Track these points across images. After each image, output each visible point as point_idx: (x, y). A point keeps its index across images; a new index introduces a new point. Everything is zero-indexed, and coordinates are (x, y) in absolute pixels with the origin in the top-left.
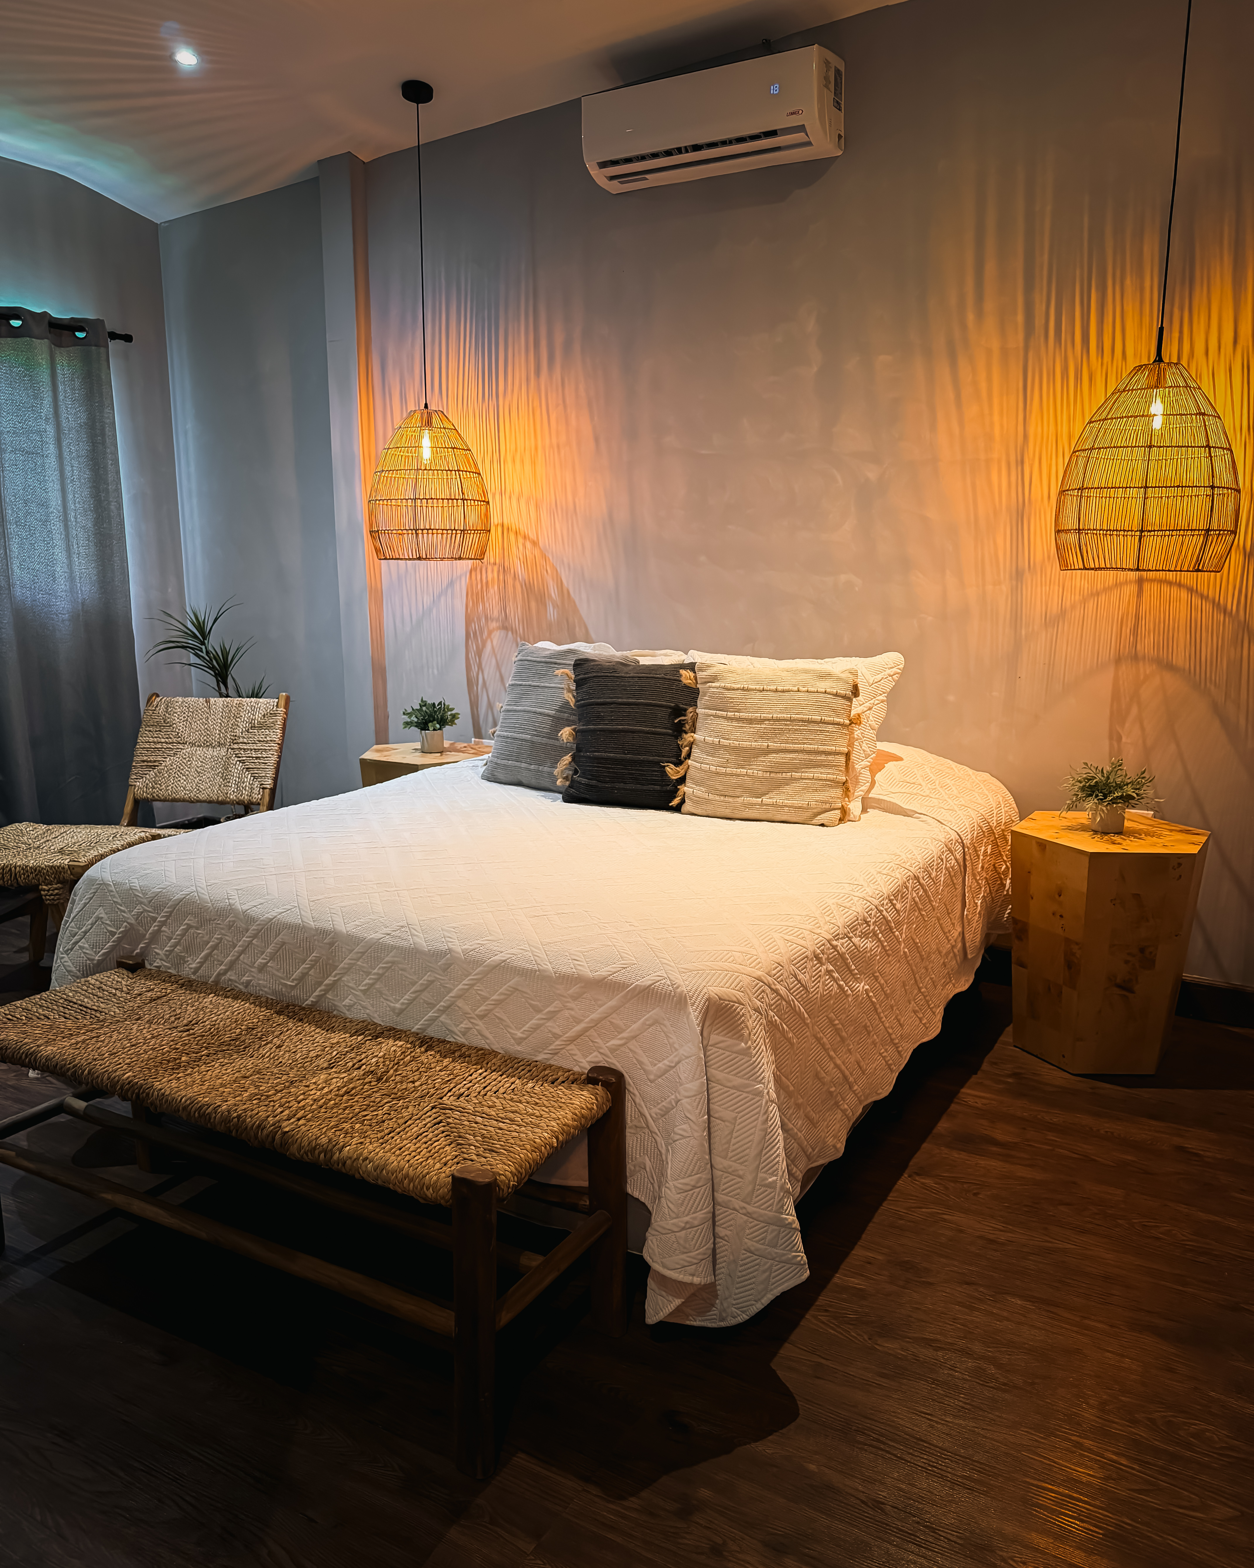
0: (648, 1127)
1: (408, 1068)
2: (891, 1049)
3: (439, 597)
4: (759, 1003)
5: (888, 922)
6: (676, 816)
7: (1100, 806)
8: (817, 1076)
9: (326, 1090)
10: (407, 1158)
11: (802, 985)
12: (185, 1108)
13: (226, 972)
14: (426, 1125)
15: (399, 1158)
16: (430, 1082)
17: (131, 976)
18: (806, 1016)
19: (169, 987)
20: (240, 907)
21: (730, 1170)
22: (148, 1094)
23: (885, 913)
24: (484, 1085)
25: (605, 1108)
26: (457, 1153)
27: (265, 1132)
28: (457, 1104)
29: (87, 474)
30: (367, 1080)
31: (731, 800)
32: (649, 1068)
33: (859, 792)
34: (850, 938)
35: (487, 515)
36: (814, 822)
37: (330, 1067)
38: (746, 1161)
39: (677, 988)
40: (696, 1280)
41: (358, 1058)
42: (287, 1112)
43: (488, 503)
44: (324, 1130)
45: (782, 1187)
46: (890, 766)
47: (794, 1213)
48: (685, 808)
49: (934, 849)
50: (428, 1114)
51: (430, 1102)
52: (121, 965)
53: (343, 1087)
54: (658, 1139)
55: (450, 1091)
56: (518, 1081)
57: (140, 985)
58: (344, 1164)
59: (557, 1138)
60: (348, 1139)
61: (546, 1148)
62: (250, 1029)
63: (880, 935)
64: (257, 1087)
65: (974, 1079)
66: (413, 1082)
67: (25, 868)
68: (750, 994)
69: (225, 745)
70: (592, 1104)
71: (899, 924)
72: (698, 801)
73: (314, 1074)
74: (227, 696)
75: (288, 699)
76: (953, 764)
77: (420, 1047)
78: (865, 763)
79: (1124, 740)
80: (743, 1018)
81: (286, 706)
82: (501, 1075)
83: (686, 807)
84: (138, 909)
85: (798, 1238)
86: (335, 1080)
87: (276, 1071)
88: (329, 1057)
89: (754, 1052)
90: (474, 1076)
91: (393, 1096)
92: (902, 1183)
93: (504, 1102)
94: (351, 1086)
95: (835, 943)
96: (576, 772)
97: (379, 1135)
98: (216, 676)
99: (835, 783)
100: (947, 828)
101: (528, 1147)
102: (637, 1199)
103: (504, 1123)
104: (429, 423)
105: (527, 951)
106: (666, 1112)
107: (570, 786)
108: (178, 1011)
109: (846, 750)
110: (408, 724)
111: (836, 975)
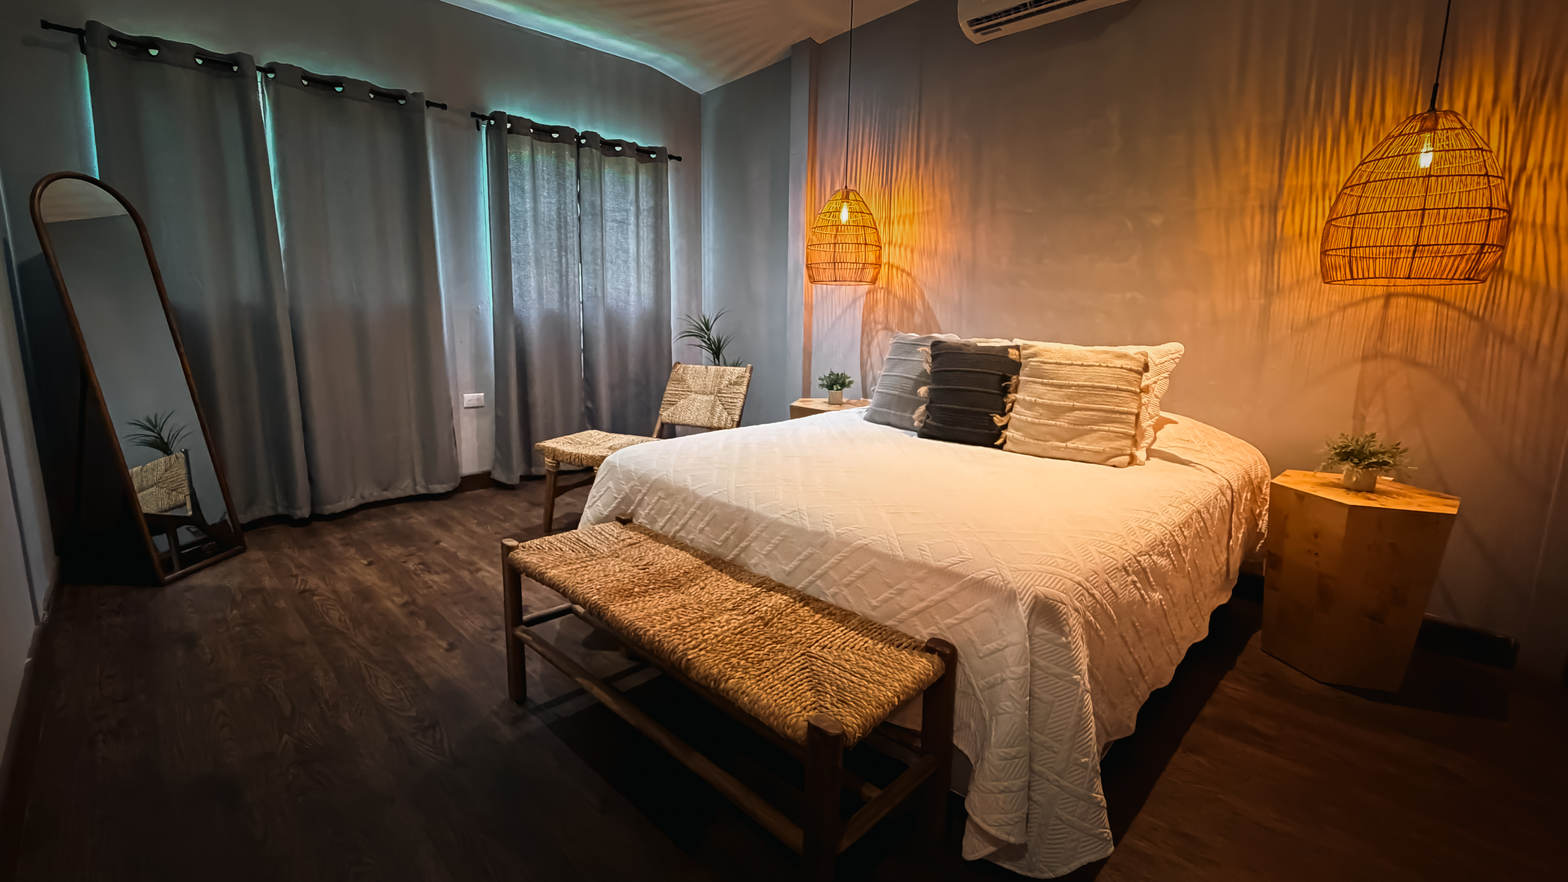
0: (975, 695)
1: (789, 618)
2: (1173, 648)
3: (846, 309)
4: (1078, 604)
5: (1178, 545)
6: (999, 451)
7: (1355, 469)
8: (1120, 669)
9: (726, 628)
10: (775, 697)
11: (1113, 592)
12: (626, 628)
13: (679, 531)
14: (795, 668)
15: (770, 696)
16: (803, 632)
17: (622, 527)
18: (1115, 618)
19: (643, 537)
20: (691, 488)
21: (1046, 745)
22: (605, 613)
23: (1176, 537)
24: (843, 641)
25: (940, 675)
26: (814, 699)
27: (676, 657)
28: (820, 654)
29: (652, 236)
30: (757, 624)
31: (1042, 443)
32: (979, 647)
33: (1144, 444)
34: (1150, 556)
35: (879, 257)
36: (1107, 463)
37: (733, 609)
38: (1061, 740)
39: (1009, 583)
40: (1012, 840)
41: (754, 605)
42: (694, 642)
43: (881, 247)
44: (717, 662)
45: (1094, 768)
46: (1168, 427)
47: (1101, 791)
48: (1005, 447)
49: (1212, 491)
50: (798, 659)
51: (801, 650)
52: (618, 519)
53: (739, 627)
54: (983, 707)
55: (817, 641)
56: (870, 641)
57: (627, 534)
58: (728, 693)
59: (899, 698)
60: (733, 672)
61: (888, 705)
62: (686, 573)
63: (1172, 555)
64: (679, 618)
65: (1230, 673)
66: (791, 630)
67: (586, 456)
68: (1072, 596)
69: (713, 393)
70: (930, 670)
71: (1186, 548)
72: (1016, 442)
73: (721, 613)
74: (719, 365)
75: (752, 369)
76: (1217, 430)
77: (800, 602)
78: (1150, 422)
79: (1368, 420)
80: (1065, 616)
81: (751, 372)
82: (857, 634)
83: (1008, 446)
84: (632, 484)
85: (1105, 815)
86: (733, 621)
87: (696, 607)
88: (734, 601)
89: (1073, 647)
90: (837, 632)
91: (774, 640)
92: (1178, 757)
93: (857, 658)
94: (744, 627)
95: (1139, 558)
96: (928, 417)
97: (757, 673)
98: (713, 354)
99: (1126, 436)
100: (1219, 476)
101: (874, 703)
102: (961, 752)
103: (856, 677)
104: (847, 197)
105: (884, 539)
106: (992, 686)
107: (924, 427)
108: (643, 554)
109: (1136, 411)
110: (822, 386)
111: (1139, 585)
